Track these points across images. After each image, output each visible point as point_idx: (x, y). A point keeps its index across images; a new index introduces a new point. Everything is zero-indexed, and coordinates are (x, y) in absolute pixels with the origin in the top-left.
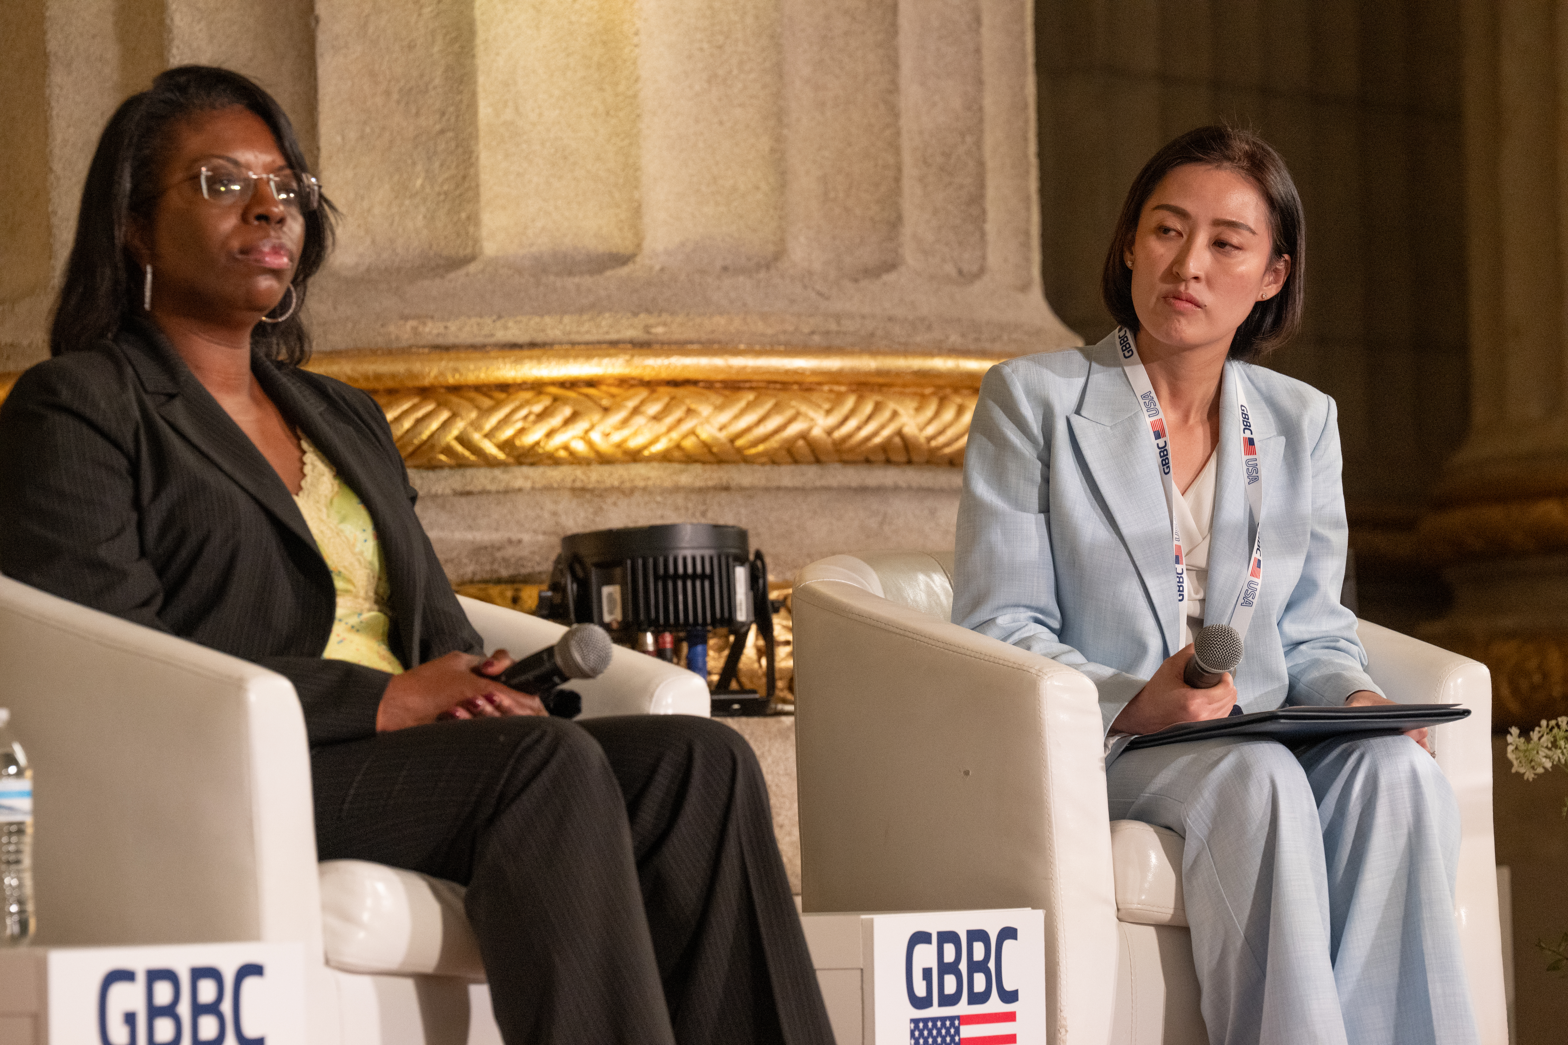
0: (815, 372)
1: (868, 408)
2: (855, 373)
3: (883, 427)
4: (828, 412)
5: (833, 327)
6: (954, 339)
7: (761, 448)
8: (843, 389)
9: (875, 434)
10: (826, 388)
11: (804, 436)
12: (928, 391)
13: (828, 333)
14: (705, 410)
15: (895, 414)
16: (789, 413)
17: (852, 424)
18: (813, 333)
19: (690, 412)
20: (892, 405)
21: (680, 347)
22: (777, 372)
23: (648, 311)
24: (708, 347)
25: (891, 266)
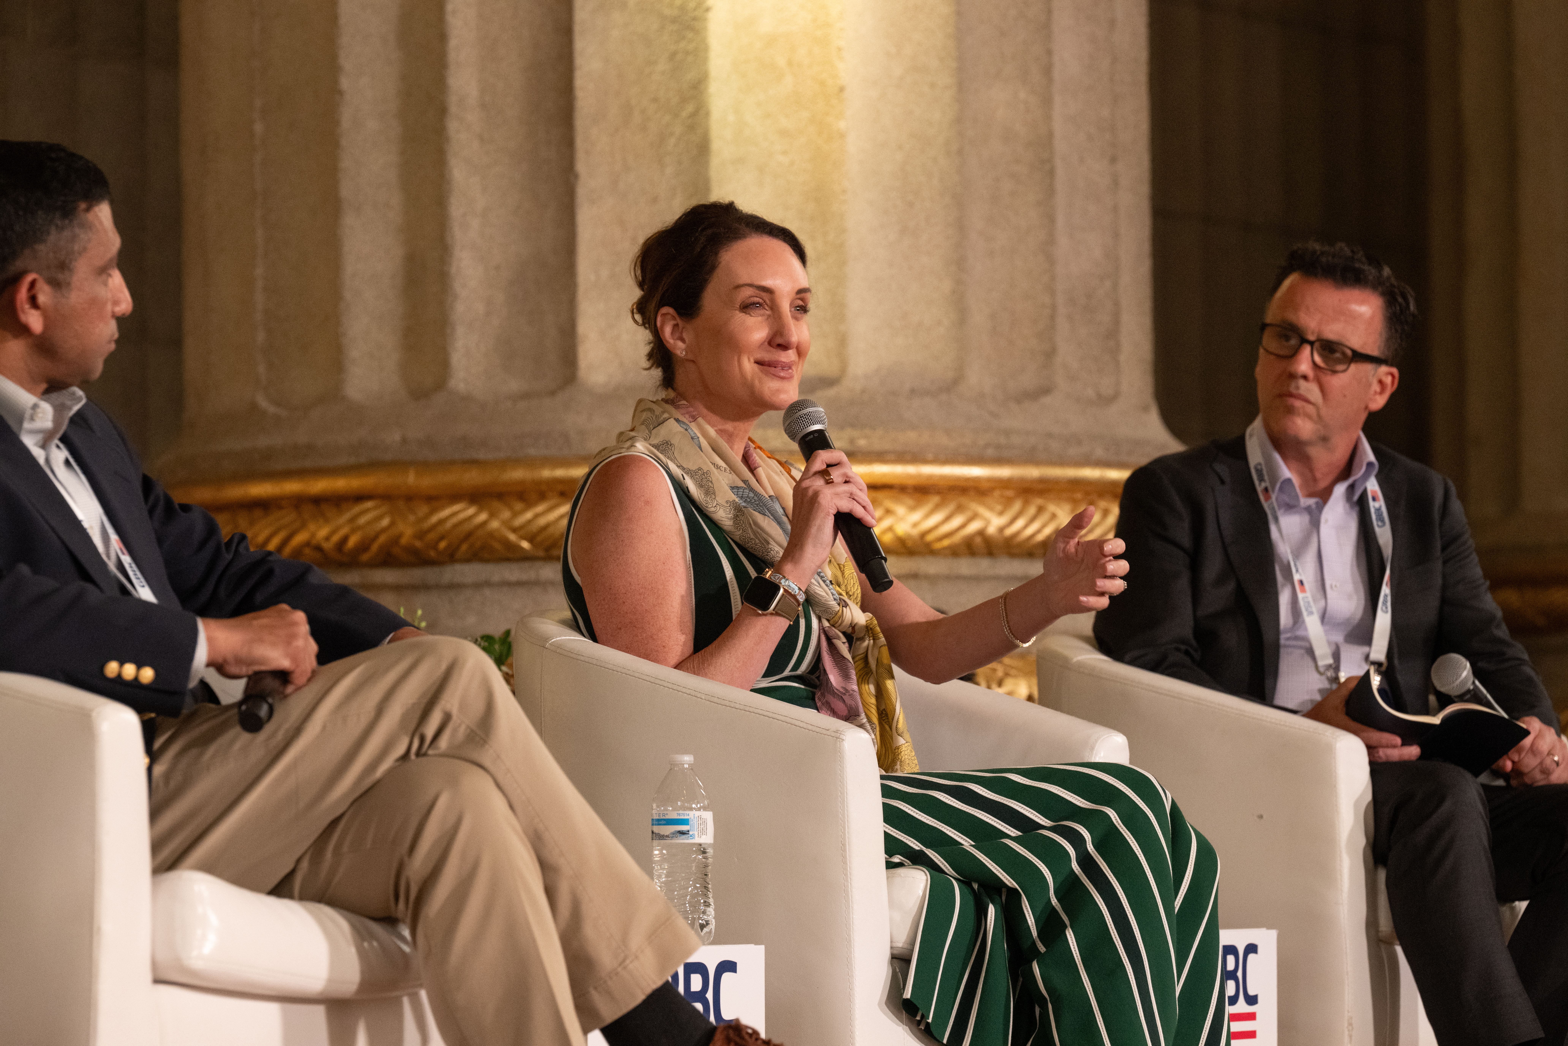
0: (990, 480)
1: (1032, 510)
2: (1022, 480)
3: (1044, 526)
4: (1001, 513)
5: (1002, 440)
6: (1099, 452)
7: (946, 543)
8: (1010, 493)
9: (1039, 531)
10: (997, 493)
11: (981, 533)
12: (1079, 496)
13: (998, 447)
14: (900, 510)
15: (1054, 516)
16: (969, 514)
17: (1020, 523)
18: (987, 446)
19: (888, 512)
20: (1052, 508)
21: (880, 457)
22: (959, 479)
23: (853, 426)
24: (902, 457)
25: (1046, 390)
